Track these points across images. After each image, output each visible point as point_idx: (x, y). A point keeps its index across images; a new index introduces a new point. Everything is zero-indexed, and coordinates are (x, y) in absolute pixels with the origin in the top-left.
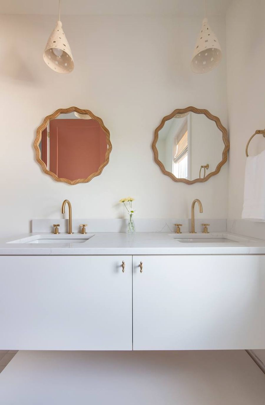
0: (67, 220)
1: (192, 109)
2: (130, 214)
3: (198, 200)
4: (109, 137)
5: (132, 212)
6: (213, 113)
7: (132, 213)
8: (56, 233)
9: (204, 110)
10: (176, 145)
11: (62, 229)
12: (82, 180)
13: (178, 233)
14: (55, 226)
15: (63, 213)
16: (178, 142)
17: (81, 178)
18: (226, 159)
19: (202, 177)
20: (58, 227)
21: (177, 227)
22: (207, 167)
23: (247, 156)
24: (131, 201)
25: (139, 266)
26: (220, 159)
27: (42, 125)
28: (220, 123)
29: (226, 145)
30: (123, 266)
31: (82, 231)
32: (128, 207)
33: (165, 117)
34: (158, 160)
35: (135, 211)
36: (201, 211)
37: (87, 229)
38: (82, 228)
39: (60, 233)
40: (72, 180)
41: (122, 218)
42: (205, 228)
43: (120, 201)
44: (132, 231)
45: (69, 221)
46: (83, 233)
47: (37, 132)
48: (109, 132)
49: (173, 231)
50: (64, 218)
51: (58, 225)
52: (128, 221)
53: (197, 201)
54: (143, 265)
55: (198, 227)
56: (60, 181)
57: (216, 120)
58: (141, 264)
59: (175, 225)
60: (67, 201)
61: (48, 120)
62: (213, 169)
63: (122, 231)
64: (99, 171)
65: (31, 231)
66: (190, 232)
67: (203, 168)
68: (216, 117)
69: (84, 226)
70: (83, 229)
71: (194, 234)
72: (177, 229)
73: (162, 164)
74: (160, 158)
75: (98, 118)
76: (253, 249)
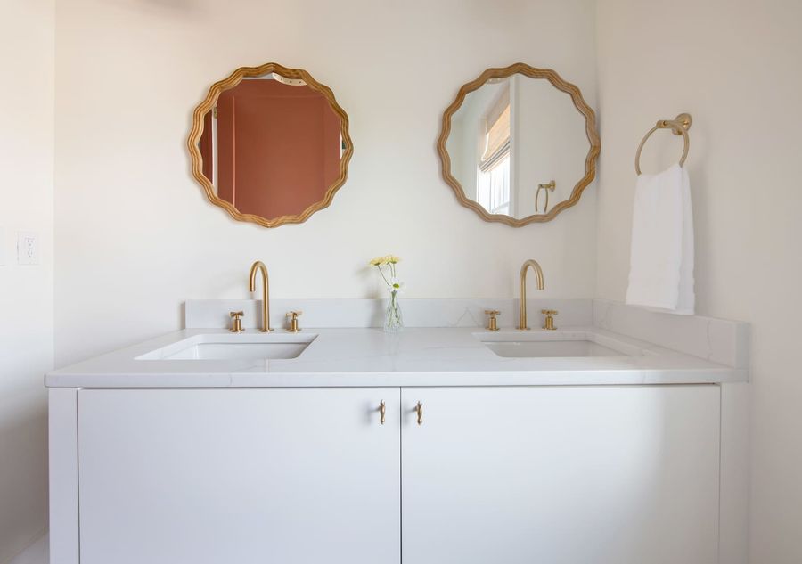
0: (258, 303)
1: (521, 69)
2: (392, 290)
3: (534, 262)
4: (347, 128)
5: (396, 286)
6: (566, 76)
7: (396, 289)
8: (236, 331)
9: (548, 70)
10: (484, 133)
11: (248, 321)
12: (291, 218)
13: (491, 329)
14: (233, 315)
15: (251, 290)
16: (489, 130)
17: (288, 214)
18: (594, 173)
19: (541, 212)
20: (240, 317)
21: (490, 316)
22: (551, 186)
23: (639, 173)
24: (394, 263)
25: (415, 409)
26: (580, 174)
27: (205, 101)
28: (581, 97)
29: (593, 145)
30: (381, 408)
31: (291, 326)
32: (387, 274)
33: (464, 86)
34: (450, 176)
35: (402, 284)
36: (541, 286)
37: (302, 322)
38: (291, 318)
39: (244, 330)
40: (270, 218)
41: (375, 298)
42: (548, 320)
43: (371, 263)
44: (398, 325)
45: (263, 304)
46: (293, 331)
47: (196, 115)
48: (346, 116)
49: (481, 324)
50: (252, 298)
51: (241, 314)
52: (387, 305)
53: (530, 263)
54: (422, 408)
55: (533, 318)
56: (244, 220)
57: (574, 92)
58: (419, 406)
59: (486, 312)
60: (260, 265)
61: (218, 91)
62: (564, 193)
63: (375, 325)
64: (325, 200)
65: (183, 326)
66: (517, 328)
67: (544, 189)
68: (572, 86)
69: (295, 314)
70: (293, 322)
71: (524, 332)
72: (491, 320)
73: (457, 183)
74: (454, 173)
75: (324, 86)
76: (651, 375)
